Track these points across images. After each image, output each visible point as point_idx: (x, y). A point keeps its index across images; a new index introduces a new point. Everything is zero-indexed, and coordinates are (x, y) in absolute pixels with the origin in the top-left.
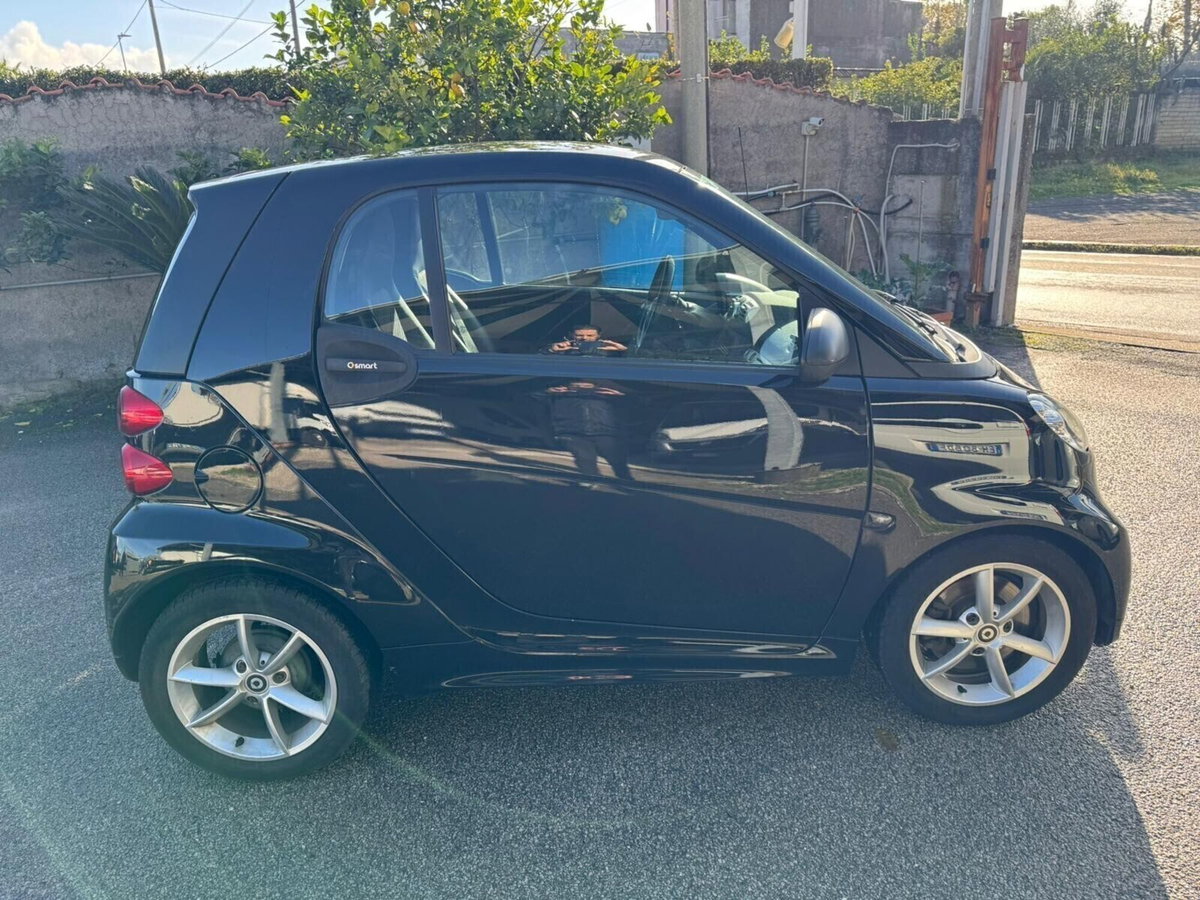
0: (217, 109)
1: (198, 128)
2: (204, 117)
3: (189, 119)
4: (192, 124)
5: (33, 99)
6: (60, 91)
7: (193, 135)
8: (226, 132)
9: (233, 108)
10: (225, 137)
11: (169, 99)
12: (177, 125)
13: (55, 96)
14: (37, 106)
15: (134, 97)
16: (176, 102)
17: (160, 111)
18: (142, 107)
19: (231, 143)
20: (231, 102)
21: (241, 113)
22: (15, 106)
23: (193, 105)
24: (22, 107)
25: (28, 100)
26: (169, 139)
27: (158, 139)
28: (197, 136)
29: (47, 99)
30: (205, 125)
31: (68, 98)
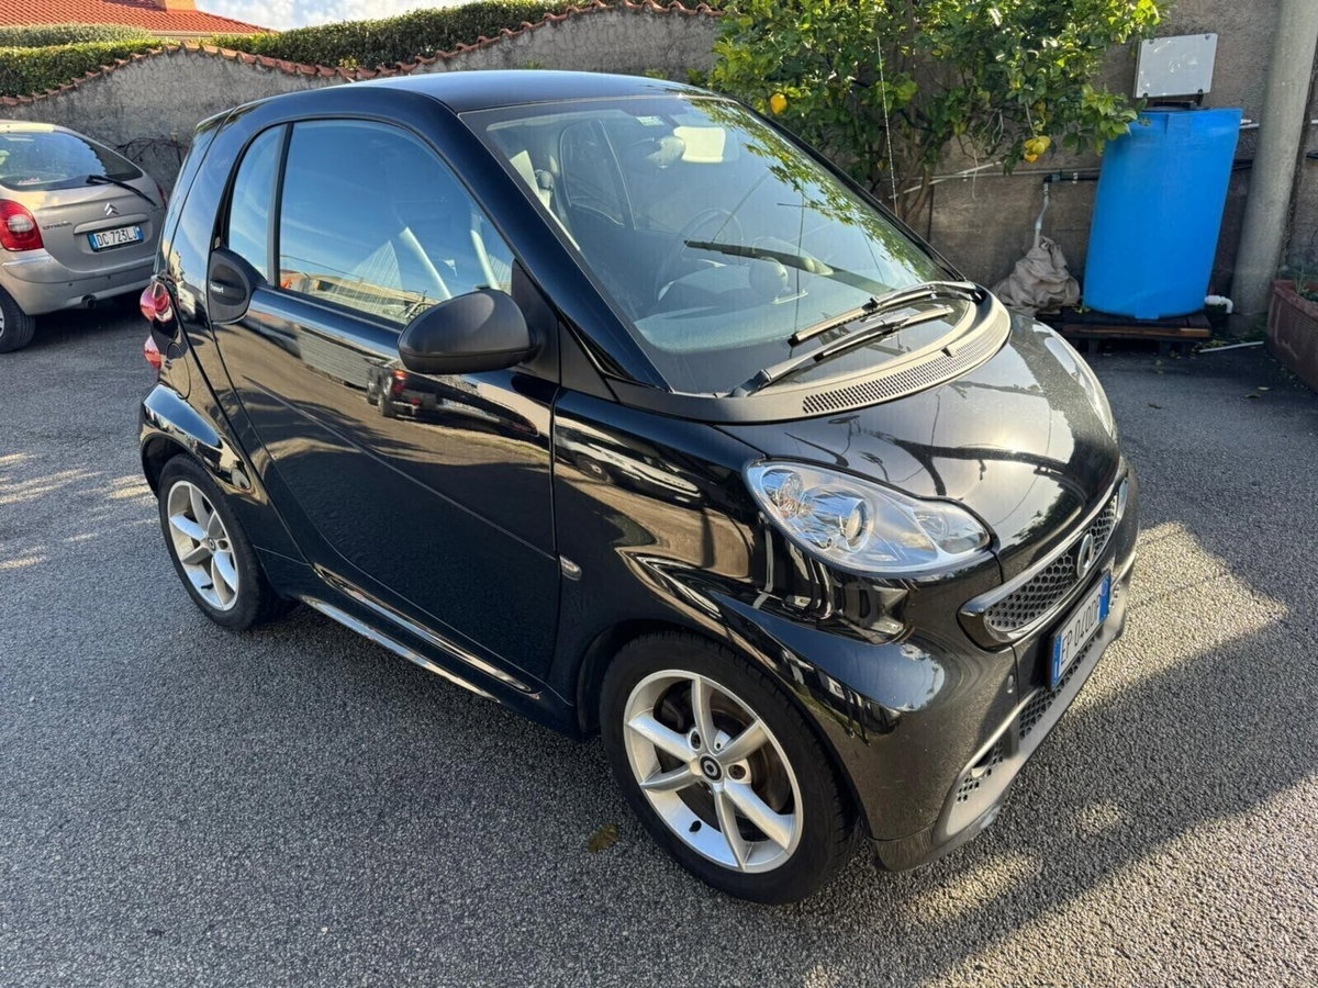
0: (688, 26)
1: (670, 47)
2: (677, 35)
3: (663, 39)
4: (666, 42)
5: (545, 24)
6: (565, 16)
7: (666, 55)
8: (694, 50)
9: (703, 24)
10: (693, 55)
11: (650, 19)
12: (653, 44)
13: (561, 21)
14: (546, 32)
15: (621, 18)
16: (654, 21)
17: (641, 31)
18: (626, 27)
19: (697, 61)
20: (702, 18)
21: (711, 29)
22: (532, 31)
23: (668, 24)
24: (537, 33)
25: (541, 26)
26: (645, 59)
27: (636, 60)
28: (669, 56)
29: (555, 24)
30: (677, 43)
31: (570, 22)
